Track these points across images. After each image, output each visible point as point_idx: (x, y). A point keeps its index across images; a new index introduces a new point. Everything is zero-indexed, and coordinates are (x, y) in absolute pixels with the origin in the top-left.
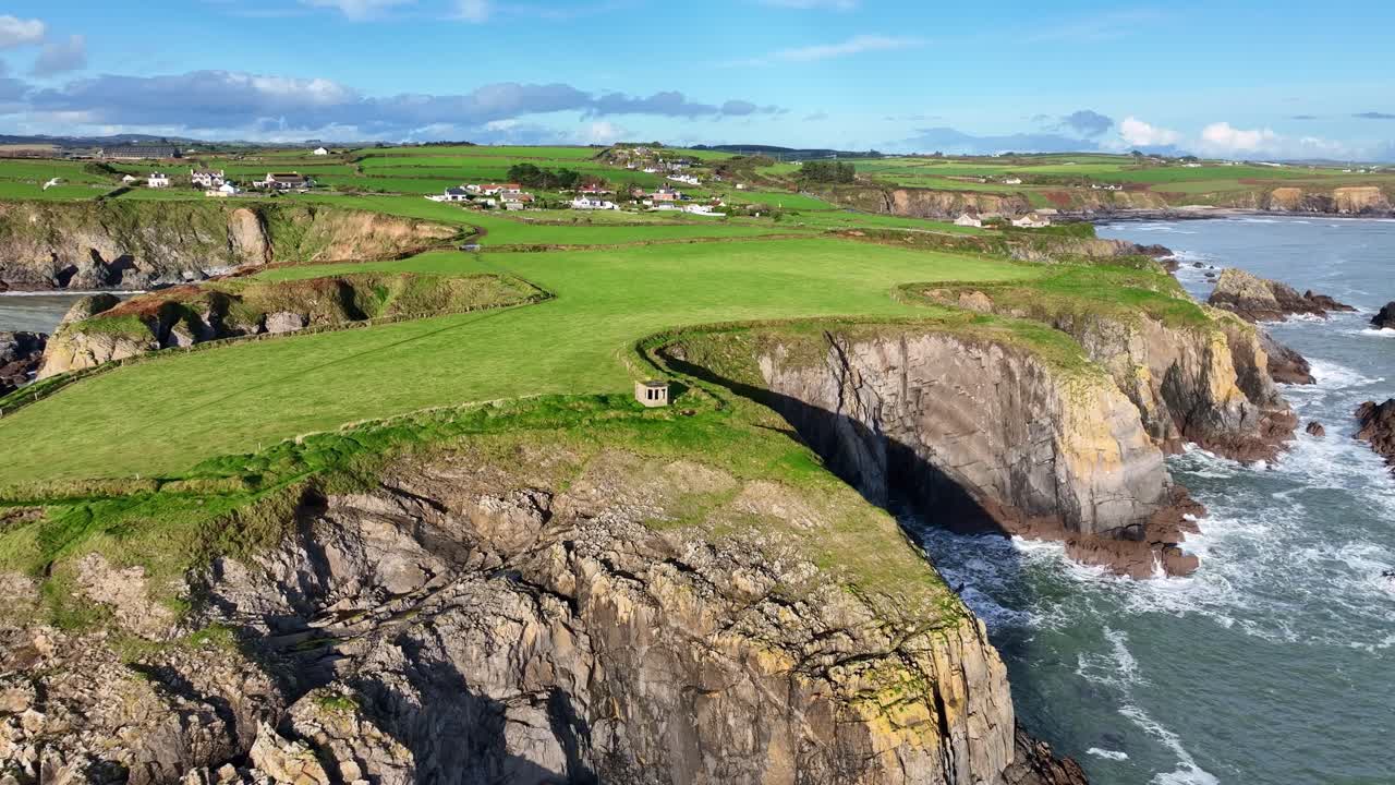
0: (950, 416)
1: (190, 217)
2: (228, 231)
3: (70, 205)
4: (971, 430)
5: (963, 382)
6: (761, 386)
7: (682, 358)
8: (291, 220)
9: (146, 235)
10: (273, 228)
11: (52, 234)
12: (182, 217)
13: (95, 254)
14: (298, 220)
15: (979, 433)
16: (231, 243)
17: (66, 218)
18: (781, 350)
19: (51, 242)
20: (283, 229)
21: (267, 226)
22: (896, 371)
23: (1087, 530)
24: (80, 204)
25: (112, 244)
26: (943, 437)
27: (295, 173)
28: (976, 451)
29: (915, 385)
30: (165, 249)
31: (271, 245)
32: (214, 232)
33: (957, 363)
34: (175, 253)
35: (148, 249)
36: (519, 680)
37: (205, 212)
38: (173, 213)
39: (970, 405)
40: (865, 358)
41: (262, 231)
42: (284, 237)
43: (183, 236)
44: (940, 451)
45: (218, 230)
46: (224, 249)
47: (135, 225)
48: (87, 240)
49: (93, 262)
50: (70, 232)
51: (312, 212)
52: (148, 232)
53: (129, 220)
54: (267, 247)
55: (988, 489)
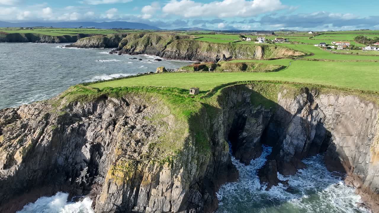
0: (345, 127)
1: (247, 48)
2: (254, 51)
3: (223, 44)
4: (350, 134)
5: (354, 115)
6: (276, 102)
7: (251, 88)
8: (271, 50)
9: (237, 52)
10: (265, 52)
11: (218, 50)
12: (245, 48)
13: (224, 55)
14: (272, 50)
15: (353, 137)
16: (254, 55)
17: (222, 47)
18: (285, 91)
19: (218, 52)
20: (268, 52)
21: (264, 51)
22: (333, 107)
23: (366, 184)
24: (225, 44)
25: (229, 53)
26: (341, 134)
27: (283, 38)
28: (350, 143)
29: (337, 113)
30: (240, 55)
31: (263, 56)
32: (251, 52)
33: (355, 108)
34: (241, 57)
35: (236, 55)
36: (94, 139)
37: (250, 47)
38: (244, 47)
39: (354, 125)
40: (322, 100)
41: (262, 52)
42: (267, 54)
43: (244, 52)
44: (338, 139)
45: (252, 51)
46: (252, 56)
47: (235, 49)
48: (224, 52)
49: (223, 57)
50: (222, 50)
51: (276, 48)
52: (237, 51)
53: (234, 48)
54: (262, 56)
55: (350, 158)
